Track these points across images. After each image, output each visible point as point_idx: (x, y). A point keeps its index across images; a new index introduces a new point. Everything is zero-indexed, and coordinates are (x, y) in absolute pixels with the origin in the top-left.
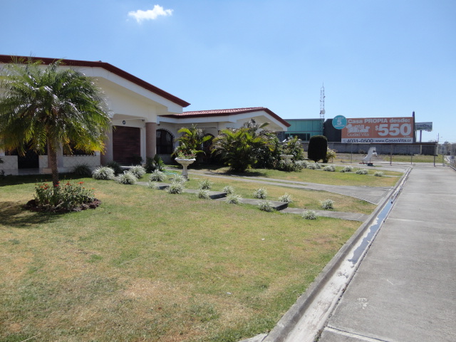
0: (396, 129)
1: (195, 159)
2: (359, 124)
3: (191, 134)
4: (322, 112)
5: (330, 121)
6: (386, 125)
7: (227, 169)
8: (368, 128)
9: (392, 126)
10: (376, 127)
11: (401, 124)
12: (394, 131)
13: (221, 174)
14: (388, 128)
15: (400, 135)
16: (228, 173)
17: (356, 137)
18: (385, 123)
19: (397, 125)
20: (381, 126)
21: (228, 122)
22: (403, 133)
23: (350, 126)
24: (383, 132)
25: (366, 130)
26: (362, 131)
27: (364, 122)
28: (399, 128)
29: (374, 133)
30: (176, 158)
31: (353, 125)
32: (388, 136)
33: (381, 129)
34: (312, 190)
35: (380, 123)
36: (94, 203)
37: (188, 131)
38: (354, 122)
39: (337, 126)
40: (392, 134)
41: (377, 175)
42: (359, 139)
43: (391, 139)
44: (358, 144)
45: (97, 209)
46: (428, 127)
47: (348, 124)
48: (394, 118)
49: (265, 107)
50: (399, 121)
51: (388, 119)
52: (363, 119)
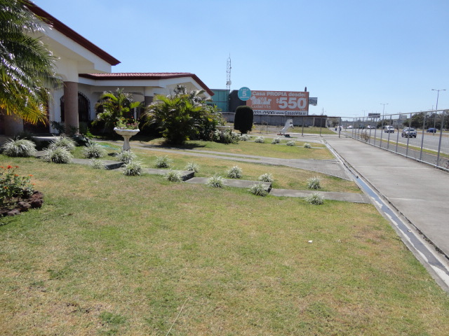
0: (295, 103)
1: (138, 130)
2: (262, 96)
3: (116, 99)
4: (228, 83)
5: (235, 92)
6: (286, 99)
7: (162, 140)
8: (270, 100)
9: (291, 99)
10: (277, 99)
11: (298, 98)
12: (292, 105)
13: (156, 146)
14: (287, 101)
15: (297, 109)
16: (165, 145)
17: (259, 109)
18: (285, 97)
19: (295, 99)
20: (282, 99)
21: (158, 87)
22: (300, 107)
23: (254, 97)
24: (283, 104)
25: (268, 102)
26: (265, 103)
27: (265, 95)
28: (296, 101)
29: (275, 105)
30: (115, 128)
31: (257, 97)
32: (287, 109)
33: (281, 102)
34: (270, 165)
35: (281, 96)
36: (35, 199)
37: (112, 96)
38: (258, 94)
39: (242, 97)
40: (290, 107)
41: (306, 147)
42: (262, 111)
43: (289, 111)
44: (261, 115)
45: (45, 207)
46: (314, 101)
47: (252, 96)
48: (293, 92)
49: (192, 73)
50: (296, 95)
51: (288, 93)
52: (266, 92)
